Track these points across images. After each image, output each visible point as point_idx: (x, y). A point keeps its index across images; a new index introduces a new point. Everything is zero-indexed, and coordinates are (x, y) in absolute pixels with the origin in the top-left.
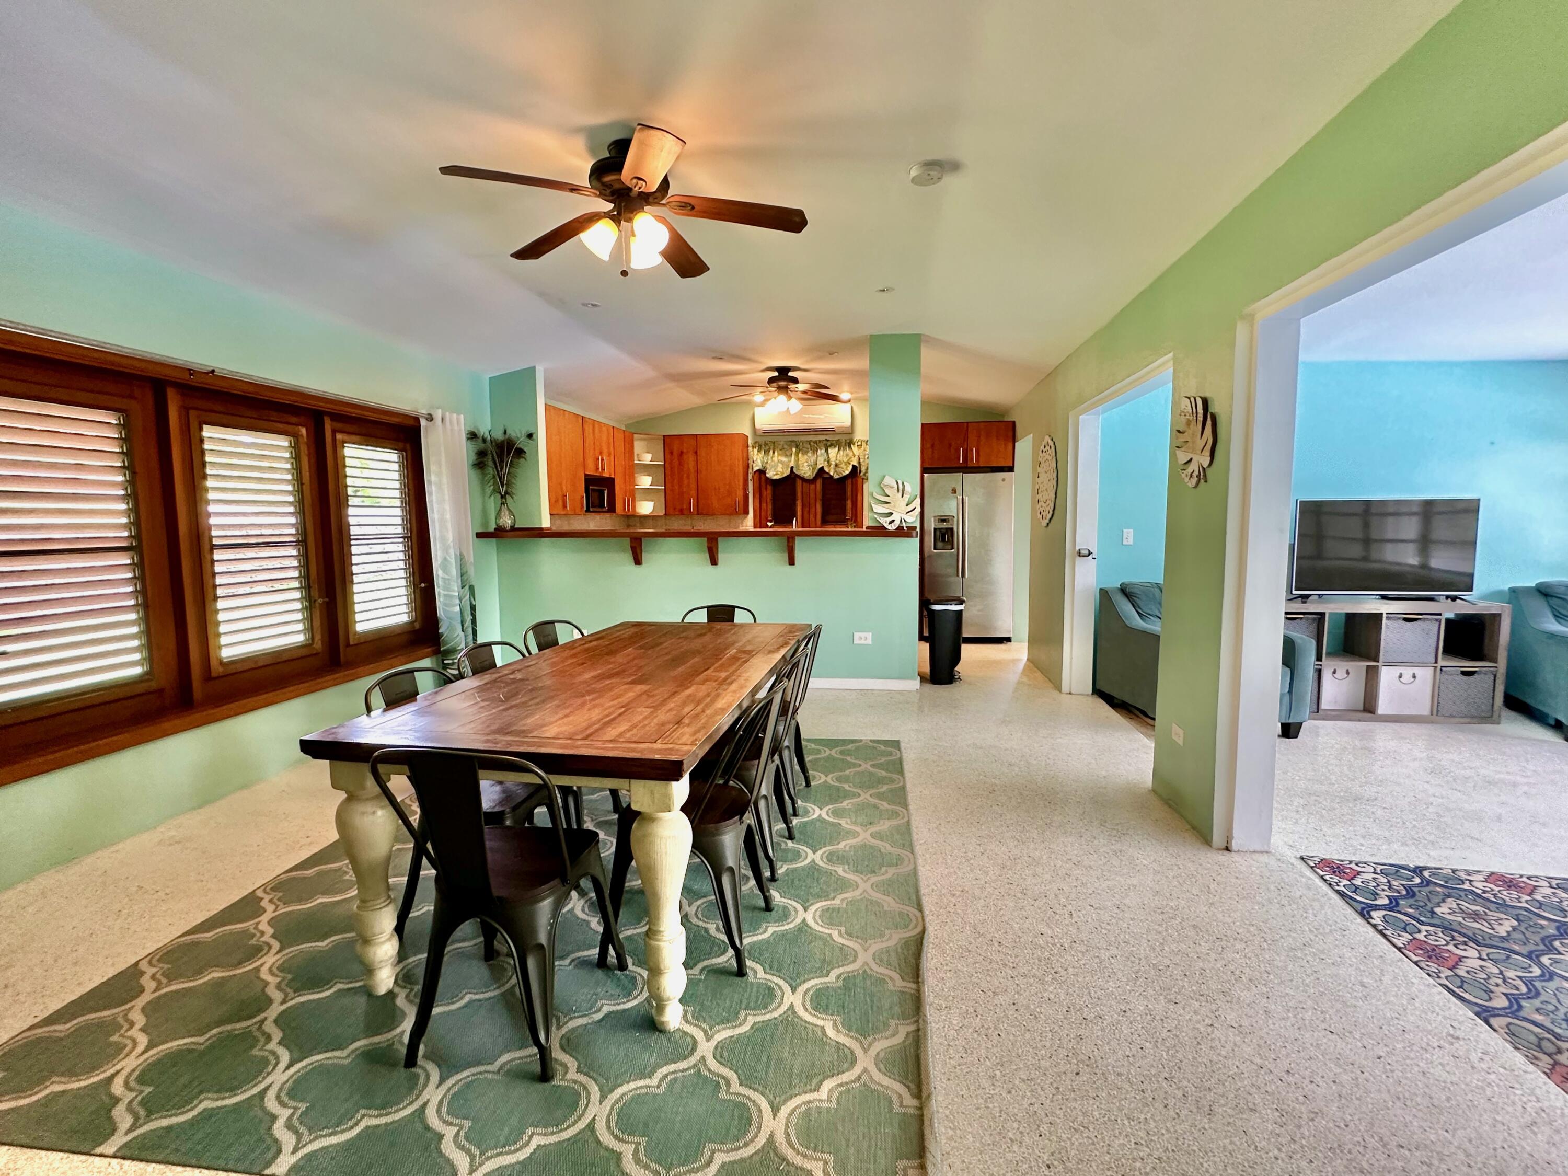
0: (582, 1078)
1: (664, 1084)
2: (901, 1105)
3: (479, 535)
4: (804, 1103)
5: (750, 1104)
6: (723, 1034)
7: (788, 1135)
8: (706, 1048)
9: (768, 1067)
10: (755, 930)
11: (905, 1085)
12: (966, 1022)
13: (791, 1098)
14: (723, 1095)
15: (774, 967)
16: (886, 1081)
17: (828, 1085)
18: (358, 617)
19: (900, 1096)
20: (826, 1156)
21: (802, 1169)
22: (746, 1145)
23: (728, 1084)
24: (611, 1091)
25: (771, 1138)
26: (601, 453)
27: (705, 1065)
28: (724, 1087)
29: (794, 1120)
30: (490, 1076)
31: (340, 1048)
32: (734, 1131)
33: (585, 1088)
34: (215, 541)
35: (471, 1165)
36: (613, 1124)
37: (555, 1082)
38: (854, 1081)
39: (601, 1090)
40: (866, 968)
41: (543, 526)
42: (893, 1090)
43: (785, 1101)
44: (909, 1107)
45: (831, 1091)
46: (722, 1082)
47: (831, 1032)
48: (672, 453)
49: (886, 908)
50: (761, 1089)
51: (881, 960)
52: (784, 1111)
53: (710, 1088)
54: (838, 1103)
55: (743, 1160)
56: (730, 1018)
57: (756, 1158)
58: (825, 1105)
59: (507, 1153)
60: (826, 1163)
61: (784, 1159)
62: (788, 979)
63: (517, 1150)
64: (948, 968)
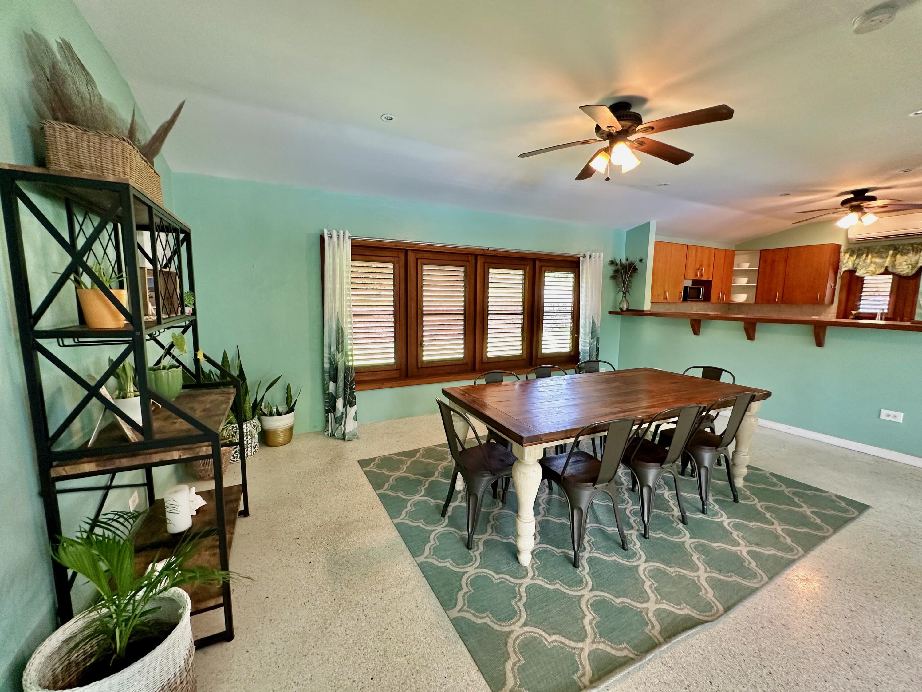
0: (478, 557)
1: (499, 581)
2: (579, 678)
3: (610, 313)
4: (538, 634)
5: (518, 614)
6: (540, 582)
7: (518, 637)
8: (527, 581)
9: (542, 608)
10: (607, 553)
11: (593, 673)
12: (673, 684)
13: (536, 627)
14: (513, 602)
15: (594, 574)
16: (586, 663)
17: (557, 637)
18: (543, 347)
19: (584, 674)
20: (522, 659)
21: (508, 653)
22: (500, 625)
23: (519, 600)
24: (482, 568)
25: (510, 633)
26: (701, 266)
27: (520, 587)
28: (516, 600)
29: (528, 635)
30: (457, 535)
31: (435, 500)
32: (502, 616)
33: (476, 560)
34: (489, 312)
35: (428, 555)
36: (470, 578)
37: (470, 551)
38: (570, 647)
39: (479, 565)
40: (645, 611)
41: (645, 309)
42: (584, 668)
43: (531, 626)
44: (582, 682)
45: (555, 641)
46: (518, 597)
47: (586, 621)
48: (765, 262)
49: (701, 594)
50: (529, 613)
51: (659, 615)
52: (527, 629)
53: (512, 595)
54: (552, 648)
55: (493, 628)
56: (550, 579)
57: (498, 633)
58: (546, 643)
59: (437, 560)
60: (519, 661)
61: (506, 644)
62: (595, 584)
63: (440, 562)
64: (702, 652)
